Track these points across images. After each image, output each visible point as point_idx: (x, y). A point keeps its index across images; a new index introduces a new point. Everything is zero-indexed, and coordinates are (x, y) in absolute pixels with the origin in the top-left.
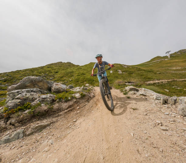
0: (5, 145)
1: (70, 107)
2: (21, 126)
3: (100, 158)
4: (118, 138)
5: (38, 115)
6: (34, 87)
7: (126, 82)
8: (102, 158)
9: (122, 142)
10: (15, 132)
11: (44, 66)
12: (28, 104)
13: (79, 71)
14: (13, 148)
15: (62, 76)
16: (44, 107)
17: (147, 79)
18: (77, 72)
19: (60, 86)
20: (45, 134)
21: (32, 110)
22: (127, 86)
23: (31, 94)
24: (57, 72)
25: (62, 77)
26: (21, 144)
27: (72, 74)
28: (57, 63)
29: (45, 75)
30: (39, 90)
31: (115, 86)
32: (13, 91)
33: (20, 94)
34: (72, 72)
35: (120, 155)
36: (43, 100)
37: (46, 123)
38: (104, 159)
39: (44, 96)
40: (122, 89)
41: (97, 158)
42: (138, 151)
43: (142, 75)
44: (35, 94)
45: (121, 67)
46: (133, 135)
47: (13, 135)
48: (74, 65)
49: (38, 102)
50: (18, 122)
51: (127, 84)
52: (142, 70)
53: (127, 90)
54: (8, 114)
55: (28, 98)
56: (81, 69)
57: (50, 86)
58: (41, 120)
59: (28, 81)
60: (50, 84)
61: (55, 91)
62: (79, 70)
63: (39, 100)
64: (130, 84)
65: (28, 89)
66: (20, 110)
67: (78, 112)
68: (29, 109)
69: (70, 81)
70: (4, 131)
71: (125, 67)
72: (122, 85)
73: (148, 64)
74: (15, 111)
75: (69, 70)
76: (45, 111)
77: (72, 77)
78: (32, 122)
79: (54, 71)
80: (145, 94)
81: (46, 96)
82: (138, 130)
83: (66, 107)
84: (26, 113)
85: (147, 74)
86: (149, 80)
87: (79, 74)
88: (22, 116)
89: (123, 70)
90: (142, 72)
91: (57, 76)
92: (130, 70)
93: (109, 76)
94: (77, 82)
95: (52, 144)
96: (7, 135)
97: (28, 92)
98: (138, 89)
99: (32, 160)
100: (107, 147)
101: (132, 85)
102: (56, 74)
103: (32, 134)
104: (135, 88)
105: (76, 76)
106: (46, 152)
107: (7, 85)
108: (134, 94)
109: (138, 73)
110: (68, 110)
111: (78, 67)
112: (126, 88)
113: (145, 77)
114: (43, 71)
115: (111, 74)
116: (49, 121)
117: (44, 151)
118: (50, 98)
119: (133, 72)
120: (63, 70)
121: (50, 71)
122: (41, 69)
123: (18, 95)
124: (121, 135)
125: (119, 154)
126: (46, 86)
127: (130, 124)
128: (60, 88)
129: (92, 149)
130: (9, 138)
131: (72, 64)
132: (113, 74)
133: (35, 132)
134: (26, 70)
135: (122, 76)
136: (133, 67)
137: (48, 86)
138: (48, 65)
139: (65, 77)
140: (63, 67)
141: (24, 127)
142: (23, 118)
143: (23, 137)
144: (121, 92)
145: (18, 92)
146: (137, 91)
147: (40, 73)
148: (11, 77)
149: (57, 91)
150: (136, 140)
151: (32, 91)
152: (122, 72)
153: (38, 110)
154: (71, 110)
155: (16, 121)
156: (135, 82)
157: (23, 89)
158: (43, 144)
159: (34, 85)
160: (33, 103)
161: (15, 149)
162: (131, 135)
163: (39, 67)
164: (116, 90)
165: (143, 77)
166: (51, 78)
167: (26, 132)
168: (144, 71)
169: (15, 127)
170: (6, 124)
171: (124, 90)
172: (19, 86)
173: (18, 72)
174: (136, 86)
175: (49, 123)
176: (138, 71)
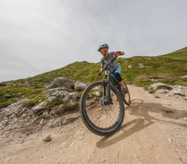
0: (51, 129)
1: (92, 104)
2: (59, 117)
3: (134, 156)
4: (150, 141)
5: (68, 110)
6: (62, 86)
7: (150, 78)
8: (136, 157)
9: (157, 146)
10: (56, 121)
11: (64, 67)
12: (61, 100)
13: (95, 69)
14: (56, 132)
15: (79, 74)
16: (72, 103)
17: (182, 72)
18: (92, 70)
19: (80, 85)
20: (76, 125)
21: (64, 105)
22: (153, 83)
23: (62, 92)
24: (75, 72)
25: (79, 76)
26: (61, 130)
27: (87, 72)
28: (74, 63)
29: (66, 75)
30: (66, 88)
31: (136, 83)
32: (49, 90)
33: (55, 92)
34: (88, 70)
35: (157, 159)
36: (71, 97)
37: (76, 117)
38: (138, 158)
39: (71, 94)
40: (146, 86)
41: (131, 156)
42: (181, 159)
43: (174, 68)
44: (64, 92)
45: (143, 59)
46: (171, 142)
47: (55, 123)
48: (89, 64)
49: (67, 99)
50: (56, 114)
51: (152, 80)
52: (174, 61)
53: (153, 88)
54: (50, 107)
55: (60, 95)
56: (96, 67)
57: (73, 85)
58: (71, 113)
59: (58, 81)
60: (73, 83)
61: (77, 89)
62: (94, 67)
63: (68, 97)
64: (157, 80)
65: (59, 88)
66: (56, 104)
67: (100, 109)
68: (62, 104)
69: (87, 79)
70: (49, 119)
71: (148, 59)
72: (146, 82)
73: (184, 52)
74: (53, 105)
75: (85, 69)
76: (73, 106)
77: (88, 75)
78: (65, 115)
79: (72, 71)
80: (183, 94)
81: (72, 94)
82: (177, 136)
83: (89, 104)
84: (61, 107)
85: (182, 66)
86: (185, 73)
87: (94, 71)
88: (58, 109)
89: (146, 63)
90: (174, 64)
91: (75, 75)
92: (155, 63)
93: (127, 72)
94: (93, 79)
95: (84, 134)
96: (51, 122)
97: (59, 90)
98: (170, 86)
99: (72, 144)
100: (140, 148)
101: (160, 82)
102: (74, 73)
103: (66, 123)
104: (165, 86)
105: (92, 74)
106: (81, 140)
107: (41, 84)
108: (165, 93)
109: (169, 65)
110: (90, 107)
111: (93, 65)
112: (152, 85)
113: (179, 70)
114: (64, 71)
115: (129, 69)
116: (77, 115)
117: (79, 138)
118: (75, 95)
119: (159, 64)
120: (80, 69)
121: (69, 71)
122: (63, 70)
123: (53, 93)
124: (154, 139)
125: (155, 157)
126: (70, 85)
127: (164, 128)
128: (81, 86)
129: (123, 146)
130: (53, 124)
131: (87, 62)
132: (132, 68)
133: (69, 123)
134: (52, 72)
135: (144, 71)
136: (160, 58)
137: (72, 85)
138: (68, 65)
139: (82, 75)
140: (80, 66)
141: (61, 118)
142: (59, 111)
143: (61, 125)
144: (146, 90)
145: (53, 90)
146: (170, 89)
147: (62, 73)
148: (43, 78)
149: (79, 89)
150: (177, 148)
151: (62, 90)
152: (145, 65)
153: (68, 105)
154: (94, 107)
155: (55, 113)
156: (165, 77)
157: (55, 88)
158: (77, 133)
159: (62, 85)
160: (64, 100)
161: (58, 133)
162: (168, 140)
163: (61, 69)
164: (138, 88)
165: (176, 70)
166: (70, 77)
167: (62, 121)
168: (178, 61)
169: (55, 117)
170: (49, 114)
171: (149, 88)
172: (52, 85)
173: (47, 73)
174: (167, 82)
175: (78, 116)
176: (168, 62)
